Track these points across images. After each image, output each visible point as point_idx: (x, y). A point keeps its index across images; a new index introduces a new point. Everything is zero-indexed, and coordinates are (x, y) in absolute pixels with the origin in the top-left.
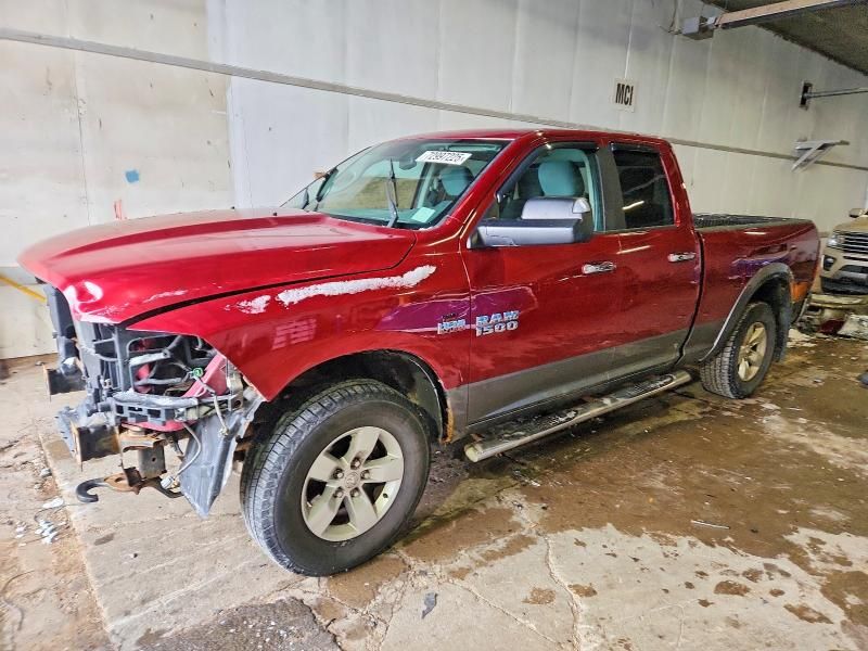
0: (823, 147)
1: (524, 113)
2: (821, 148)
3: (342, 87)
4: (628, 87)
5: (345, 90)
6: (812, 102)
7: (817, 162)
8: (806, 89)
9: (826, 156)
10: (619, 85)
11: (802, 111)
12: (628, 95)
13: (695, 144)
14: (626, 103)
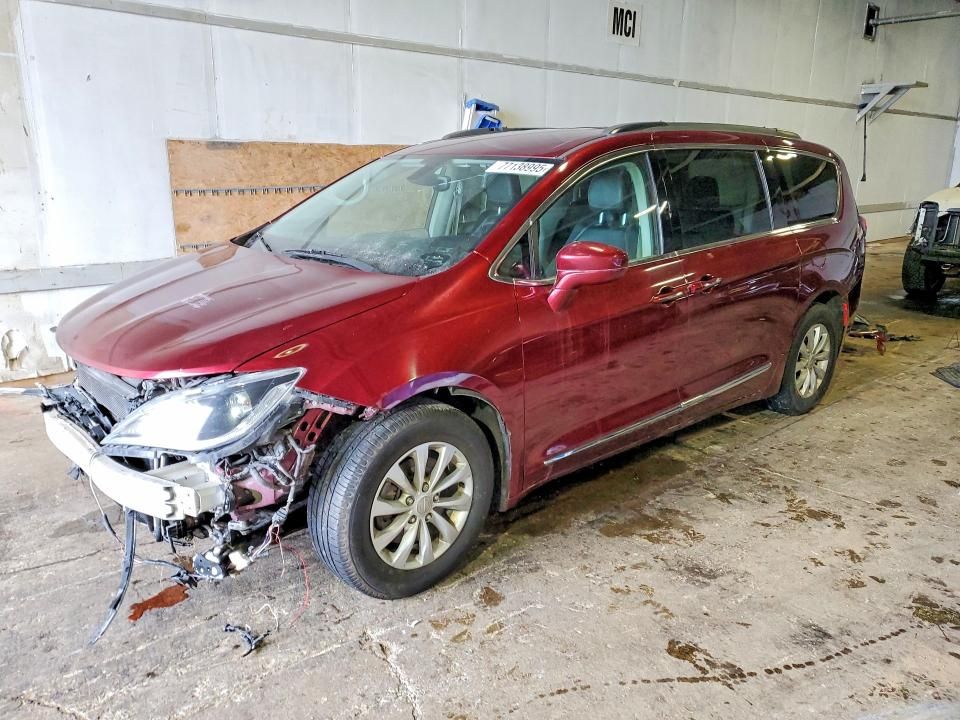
0: (895, 90)
1: (481, 48)
2: (891, 93)
3: (200, 15)
4: (629, 12)
5: (204, 19)
6: (880, 31)
7: (887, 111)
8: (872, 12)
9: (899, 103)
10: (616, 9)
11: (866, 43)
12: (630, 23)
13: (725, 90)
14: (627, 35)
